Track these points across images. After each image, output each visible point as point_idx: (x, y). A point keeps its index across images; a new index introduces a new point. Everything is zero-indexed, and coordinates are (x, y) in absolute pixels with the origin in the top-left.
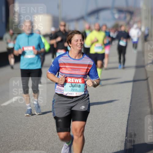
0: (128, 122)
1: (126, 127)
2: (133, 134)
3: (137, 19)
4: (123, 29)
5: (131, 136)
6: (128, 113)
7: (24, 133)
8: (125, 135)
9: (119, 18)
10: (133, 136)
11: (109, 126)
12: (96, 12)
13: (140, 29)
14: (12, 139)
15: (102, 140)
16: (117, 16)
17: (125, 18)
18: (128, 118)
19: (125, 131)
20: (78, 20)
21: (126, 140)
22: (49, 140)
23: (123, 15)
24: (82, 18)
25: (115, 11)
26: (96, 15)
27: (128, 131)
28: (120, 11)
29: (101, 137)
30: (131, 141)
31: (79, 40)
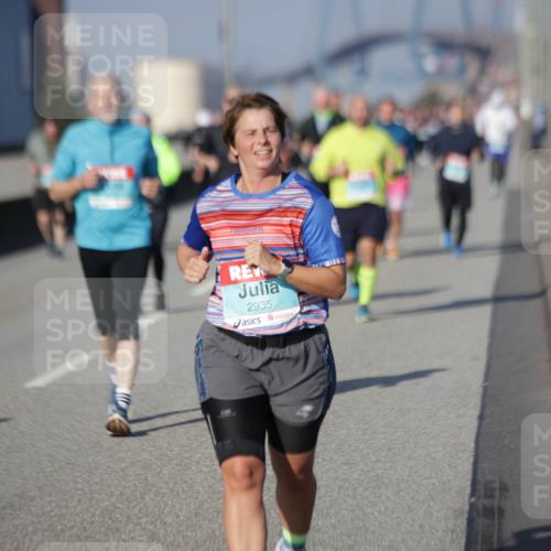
1: (471, 460)
2: (497, 485)
3: (504, 73)
5: (489, 494)
6: (477, 412)
7: (109, 486)
8: (468, 491)
9: (441, 72)
10: (497, 493)
11: (410, 458)
12: (356, 50)
13: (517, 109)
14: (67, 507)
15: (387, 508)
16: (430, 63)
17: (462, 70)
18: (480, 427)
19: (469, 477)
20: (293, 78)
21: (472, 506)
22: (200, 507)
23: (452, 62)
24: (307, 73)
25: (425, 49)
26: (356, 63)
27: (480, 477)
28: (444, 45)
29: (383, 497)
30: (489, 512)
31: (260, 132)
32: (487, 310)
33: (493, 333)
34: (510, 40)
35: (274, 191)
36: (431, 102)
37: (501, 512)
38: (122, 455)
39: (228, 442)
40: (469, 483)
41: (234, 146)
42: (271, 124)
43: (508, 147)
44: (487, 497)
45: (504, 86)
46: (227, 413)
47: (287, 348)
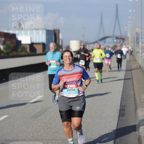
0: (121, 99)
1: (120, 102)
2: (124, 106)
3: (126, 43)
4: (118, 48)
6: (121, 94)
8: (120, 106)
9: (117, 42)
10: (124, 107)
12: (104, 39)
16: (115, 41)
18: (122, 97)
19: (120, 104)
20: (94, 43)
21: (120, 109)
23: (119, 41)
24: (96, 42)
25: (114, 38)
27: (122, 104)
28: (117, 38)
30: (123, 110)
31: (68, 56)
34: (127, 37)
36: (115, 46)
37: (125, 110)
44: (122, 107)
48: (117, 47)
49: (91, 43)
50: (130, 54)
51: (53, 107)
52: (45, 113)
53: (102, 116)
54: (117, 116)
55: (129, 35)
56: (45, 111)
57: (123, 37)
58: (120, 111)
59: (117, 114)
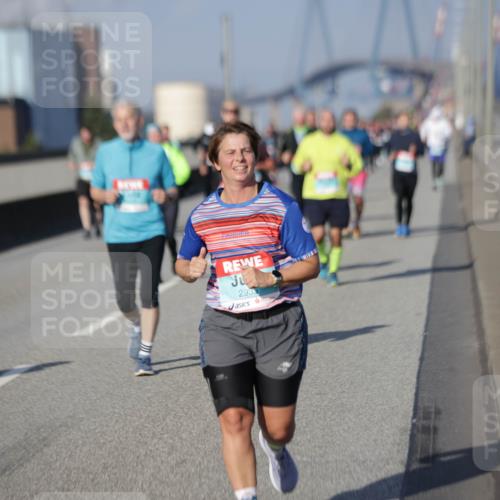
0: (418, 377)
1: (414, 391)
2: (433, 410)
3: (443, 93)
5: (427, 416)
6: (419, 354)
7: (139, 410)
8: (411, 414)
9: (393, 92)
10: (433, 416)
11: (367, 390)
12: (327, 75)
13: (452, 121)
14: (107, 426)
15: (349, 428)
16: (386, 85)
17: (410, 90)
18: (420, 366)
19: (412, 404)
20: (278, 98)
21: (414, 425)
22: (208, 427)
23: (403, 84)
24: (290, 93)
25: (381, 73)
26: (328, 85)
27: (420, 404)
28: (396, 71)
29: (347, 419)
30: (426, 430)
31: (238, 151)
32: (427, 278)
33: (431, 294)
34: (449, 67)
35: (253, 201)
36: (387, 114)
37: (435, 429)
38: (149, 387)
39: (222, 399)
40: (412, 408)
41: (217, 163)
42: (247, 145)
43: (445, 151)
44: (425, 418)
45: (442, 103)
46: (221, 377)
47: (270, 319)
48: (397, 117)
49: (260, 100)
50: (461, 153)
51: (82, 419)
52: (45, 450)
53: (327, 462)
54: (402, 462)
55: (456, 53)
56: (44, 439)
57: (427, 67)
58: (412, 437)
59: (398, 451)
